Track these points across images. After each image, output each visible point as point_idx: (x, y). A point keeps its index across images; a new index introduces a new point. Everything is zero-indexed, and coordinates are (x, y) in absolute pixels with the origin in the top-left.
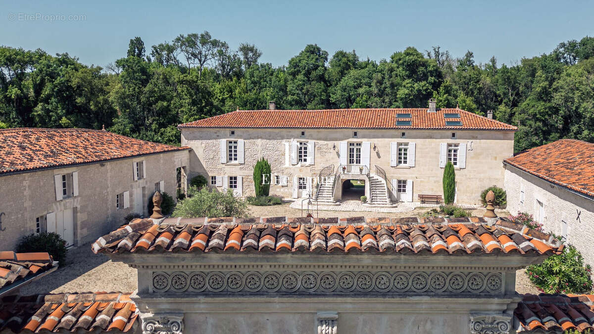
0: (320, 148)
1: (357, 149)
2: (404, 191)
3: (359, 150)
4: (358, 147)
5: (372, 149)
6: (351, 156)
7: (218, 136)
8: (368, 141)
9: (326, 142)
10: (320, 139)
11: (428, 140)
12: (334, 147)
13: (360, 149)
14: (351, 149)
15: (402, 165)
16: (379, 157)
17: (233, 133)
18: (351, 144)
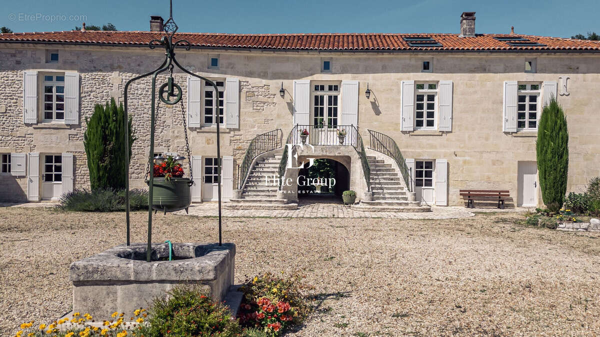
0: (251, 94)
1: (330, 97)
2: (429, 183)
3: (333, 100)
4: (333, 93)
5: (363, 96)
6: (318, 112)
7: (18, 63)
8: (354, 78)
9: (264, 82)
10: (250, 74)
11: (478, 76)
12: (282, 91)
13: (336, 97)
14: (316, 97)
15: (425, 128)
16: (378, 113)
17: (55, 57)
18: (316, 88)
